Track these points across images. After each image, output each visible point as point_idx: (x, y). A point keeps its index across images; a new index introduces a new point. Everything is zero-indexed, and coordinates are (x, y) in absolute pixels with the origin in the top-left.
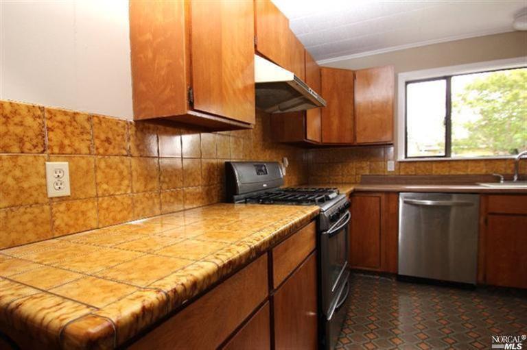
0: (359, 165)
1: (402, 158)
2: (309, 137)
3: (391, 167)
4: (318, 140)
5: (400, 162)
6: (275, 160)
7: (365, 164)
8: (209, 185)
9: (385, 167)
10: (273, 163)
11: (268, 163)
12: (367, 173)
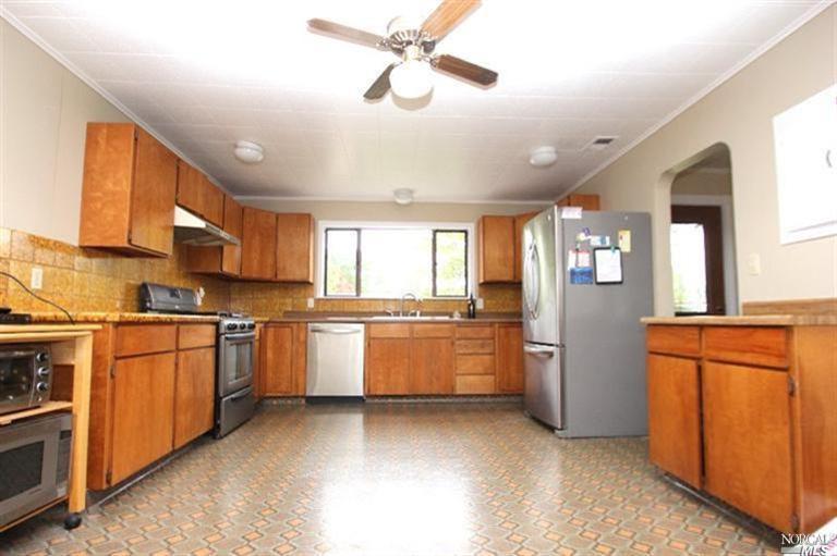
0: (282, 301)
1: (320, 295)
2: (225, 269)
3: (311, 303)
4: (236, 272)
5: (319, 300)
6: (190, 288)
7: (289, 301)
8: (127, 300)
9: (306, 303)
10: (187, 290)
11: (182, 289)
12: (290, 309)
